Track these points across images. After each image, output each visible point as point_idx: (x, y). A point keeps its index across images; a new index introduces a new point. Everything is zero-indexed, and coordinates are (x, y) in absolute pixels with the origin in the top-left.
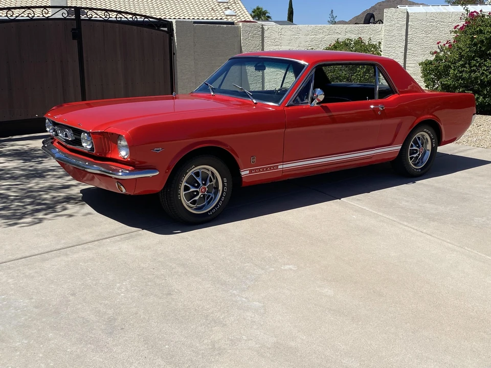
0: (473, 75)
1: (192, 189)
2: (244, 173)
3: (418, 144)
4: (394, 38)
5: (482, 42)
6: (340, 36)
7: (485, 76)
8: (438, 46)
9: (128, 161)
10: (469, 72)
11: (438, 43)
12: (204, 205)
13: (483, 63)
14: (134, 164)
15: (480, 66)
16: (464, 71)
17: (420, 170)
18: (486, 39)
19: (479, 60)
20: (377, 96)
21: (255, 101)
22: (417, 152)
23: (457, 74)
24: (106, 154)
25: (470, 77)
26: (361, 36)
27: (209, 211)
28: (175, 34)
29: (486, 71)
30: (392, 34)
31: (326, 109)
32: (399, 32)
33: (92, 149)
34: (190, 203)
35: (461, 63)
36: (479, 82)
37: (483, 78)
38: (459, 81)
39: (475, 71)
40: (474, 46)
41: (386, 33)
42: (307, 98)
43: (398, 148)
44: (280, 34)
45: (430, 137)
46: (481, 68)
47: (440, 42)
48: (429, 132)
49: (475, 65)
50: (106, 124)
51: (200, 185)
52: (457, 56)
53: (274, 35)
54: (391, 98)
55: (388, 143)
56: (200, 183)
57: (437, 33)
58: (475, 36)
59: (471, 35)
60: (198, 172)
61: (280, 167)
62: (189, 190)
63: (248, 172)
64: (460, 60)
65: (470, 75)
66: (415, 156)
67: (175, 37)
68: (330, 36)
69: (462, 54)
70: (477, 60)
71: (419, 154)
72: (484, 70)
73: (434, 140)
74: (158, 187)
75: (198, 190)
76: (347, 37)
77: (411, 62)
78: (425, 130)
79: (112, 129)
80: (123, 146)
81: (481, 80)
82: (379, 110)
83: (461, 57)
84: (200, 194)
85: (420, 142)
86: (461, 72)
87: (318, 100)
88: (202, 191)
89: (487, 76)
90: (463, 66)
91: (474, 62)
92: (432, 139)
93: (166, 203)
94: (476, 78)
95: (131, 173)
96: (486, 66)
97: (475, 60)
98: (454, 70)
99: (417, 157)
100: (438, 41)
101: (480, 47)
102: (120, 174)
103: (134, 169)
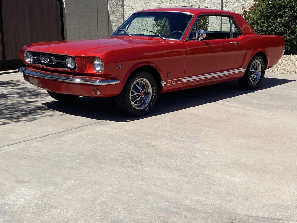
0: (269, 29)
1: (136, 94)
2: (164, 84)
3: (254, 68)
4: (214, 5)
5: (274, 6)
6: (177, 4)
7: (277, 29)
8: (243, 11)
9: (101, 75)
10: (267, 27)
11: (243, 9)
12: (141, 105)
13: (275, 21)
14: (105, 76)
15: (274, 22)
16: (263, 26)
17: (256, 85)
18: (277, 4)
19: (273, 18)
20: (232, 36)
21: (164, 39)
22: (254, 73)
23: (259, 28)
24: (84, 71)
25: (268, 30)
26: (192, 4)
27: (145, 108)
28: (64, 3)
29: (278, 26)
30: (213, 3)
31: (207, 43)
32: (217, 1)
33: (75, 68)
34: (134, 103)
35: (261, 21)
36: (274, 33)
37: (276, 30)
38: (260, 33)
39: (271, 26)
40: (270, 10)
41: (208, 2)
42: (195, 36)
43: (244, 70)
44: (135, 3)
45: (261, 63)
46: (274, 24)
47: (244, 8)
48: (261, 60)
49: (270, 22)
50: (85, 51)
51: (140, 90)
52: (259, 16)
53: (131, 4)
54: (240, 37)
55: (239, 66)
56: (140, 89)
57: (242, 2)
58: (270, 3)
59: (267, 2)
60: (138, 82)
61: (183, 80)
62: (134, 94)
63: (166, 83)
64: (260, 19)
65: (268, 28)
66: (253, 75)
67: (64, 4)
68: (171, 4)
69: (262, 15)
70: (272, 18)
71: (255, 75)
72: (276, 25)
73: (263, 66)
74: (117, 92)
75: (139, 94)
76: (182, 5)
77: (225, 22)
78: (258, 59)
79: (90, 54)
80: (98, 65)
81: (275, 32)
82: (234, 45)
83: (262, 16)
84: (140, 97)
85: (255, 67)
86: (262, 27)
87: (203, 37)
88: (142, 94)
89: (278, 29)
90: (263, 23)
91: (270, 20)
92: (262, 65)
93: (122, 102)
94: (272, 31)
95: (104, 81)
96: (277, 22)
97: (270, 19)
98: (257, 26)
99: (254, 76)
100: (243, 7)
101: (274, 10)
102: (97, 82)
103: (105, 79)
